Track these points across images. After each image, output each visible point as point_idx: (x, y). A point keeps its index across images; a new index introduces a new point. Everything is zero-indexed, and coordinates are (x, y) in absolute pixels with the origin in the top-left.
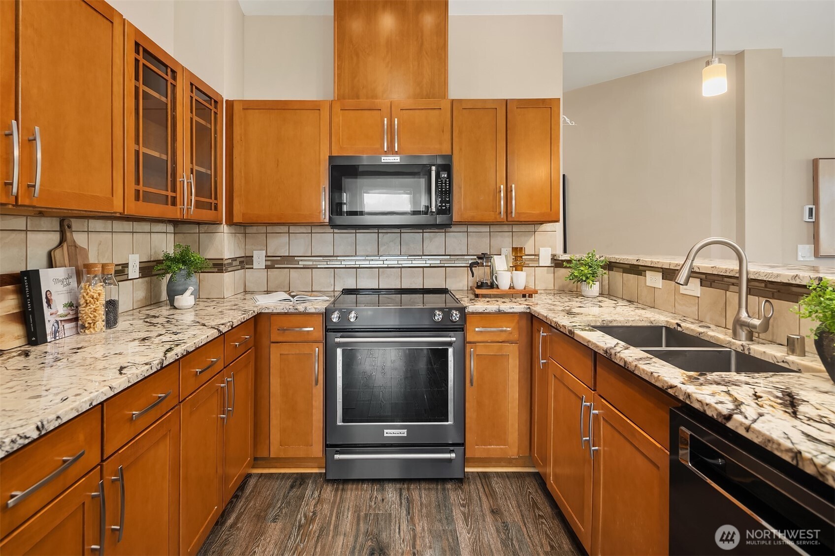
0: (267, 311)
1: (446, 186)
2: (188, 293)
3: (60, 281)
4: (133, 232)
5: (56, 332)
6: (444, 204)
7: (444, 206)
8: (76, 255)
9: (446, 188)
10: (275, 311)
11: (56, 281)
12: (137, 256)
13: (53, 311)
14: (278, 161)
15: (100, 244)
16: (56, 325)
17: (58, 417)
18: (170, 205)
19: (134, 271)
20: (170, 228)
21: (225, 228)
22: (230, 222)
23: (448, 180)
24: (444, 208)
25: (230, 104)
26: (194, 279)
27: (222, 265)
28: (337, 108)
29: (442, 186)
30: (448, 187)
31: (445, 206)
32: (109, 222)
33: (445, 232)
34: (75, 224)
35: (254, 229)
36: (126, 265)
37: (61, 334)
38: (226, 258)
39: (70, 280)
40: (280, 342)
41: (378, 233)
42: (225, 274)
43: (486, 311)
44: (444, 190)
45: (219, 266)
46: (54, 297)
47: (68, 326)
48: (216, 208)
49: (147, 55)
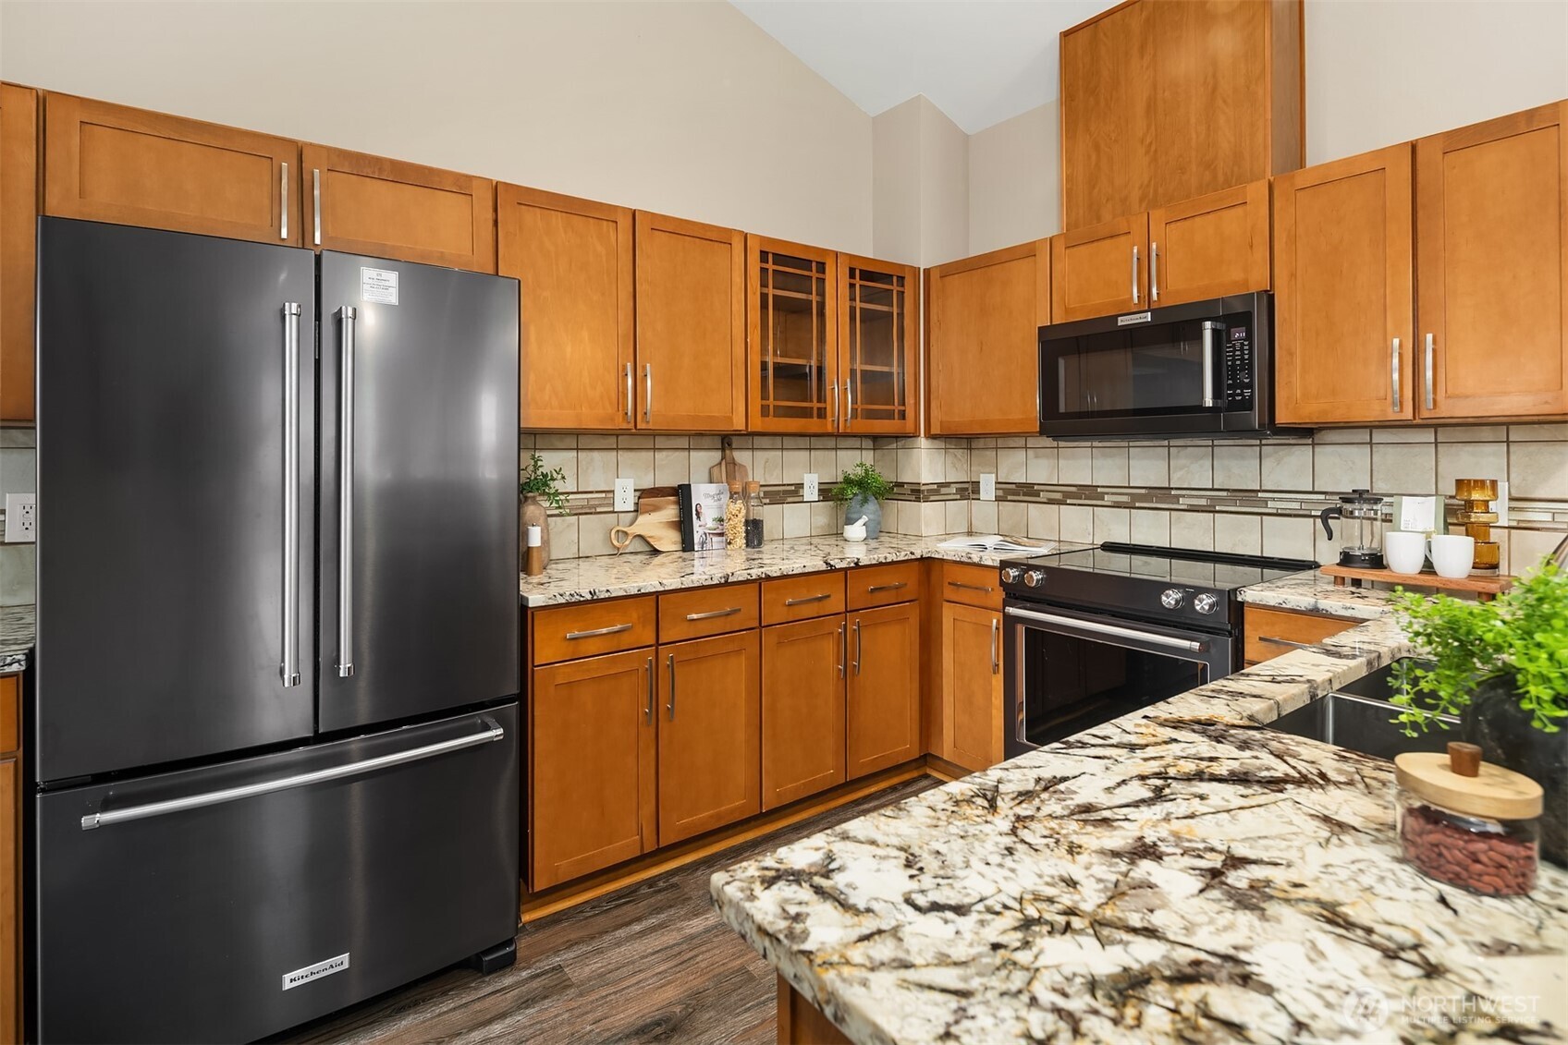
0: (937, 556)
1: (1243, 354)
2: (861, 522)
3: (710, 496)
4: (810, 449)
5: (703, 544)
6: (1239, 391)
7: (1238, 395)
8: (735, 472)
9: (1242, 360)
10: (945, 557)
11: (707, 495)
12: (816, 475)
13: (700, 523)
14: (982, 343)
15: (767, 462)
16: (704, 536)
17: (608, 591)
18: (815, 419)
19: (811, 493)
20: (869, 443)
21: (923, 442)
22: (930, 436)
23: (1246, 343)
24: (1240, 398)
25: (927, 271)
26: (872, 506)
27: (919, 491)
28: (1059, 247)
29: (1234, 356)
30: (1246, 357)
31: (1242, 394)
32: (779, 439)
33: (1313, 445)
34: (736, 442)
35: (981, 443)
36: (801, 486)
37: (709, 546)
38: (923, 482)
39: (722, 496)
40: (954, 602)
41: (1169, 447)
42: (923, 504)
43: (1284, 605)
44: (1238, 362)
45: (917, 493)
46: (703, 511)
47: (715, 539)
48: (903, 415)
49: (779, 259)
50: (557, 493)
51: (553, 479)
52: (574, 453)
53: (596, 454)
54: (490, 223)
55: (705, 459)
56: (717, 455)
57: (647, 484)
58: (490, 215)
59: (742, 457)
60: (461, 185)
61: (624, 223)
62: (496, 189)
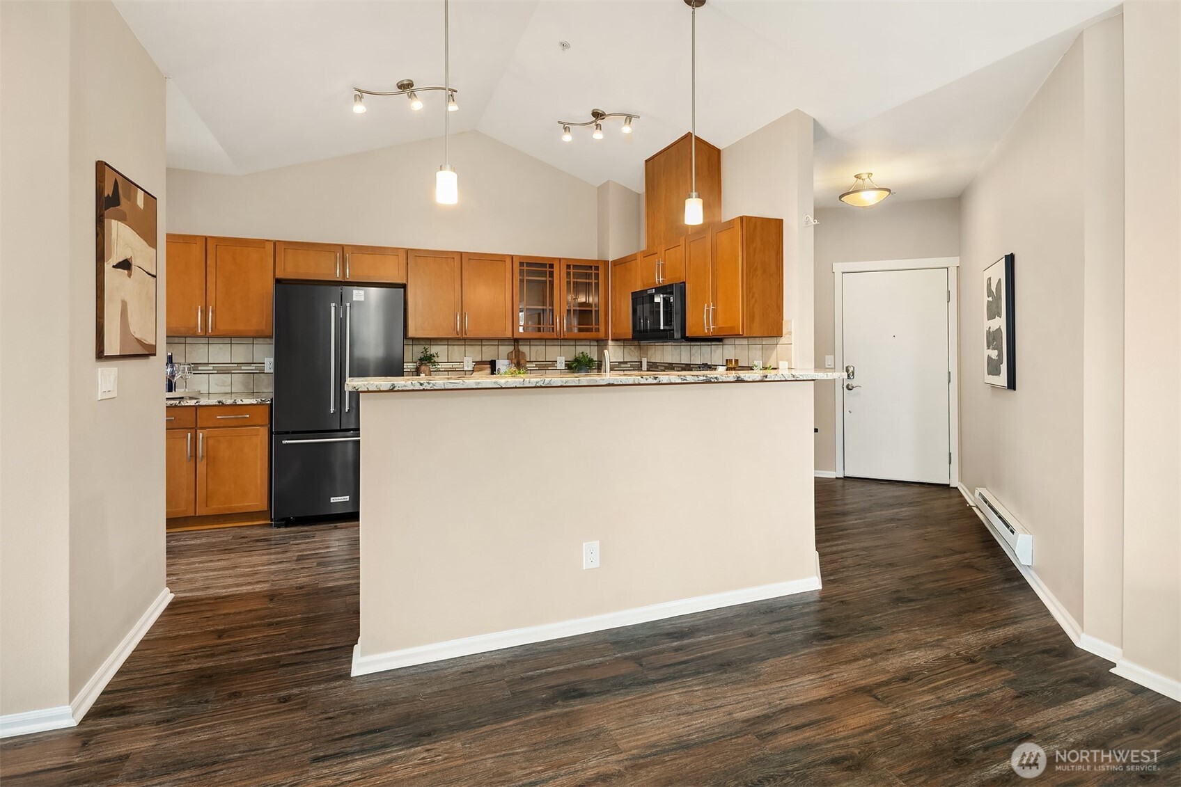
3: (505, 365)
4: (561, 345)
8: (519, 355)
11: (503, 365)
12: (563, 357)
19: (561, 365)
21: (610, 342)
25: (613, 262)
28: (642, 256)
34: (521, 343)
36: (556, 362)
39: (510, 365)
48: (597, 330)
49: (529, 264)
50: (435, 362)
51: (434, 356)
52: (446, 346)
53: (455, 347)
54: (405, 265)
55: (506, 349)
56: (511, 348)
57: (479, 359)
58: (405, 261)
59: (524, 349)
60: (395, 251)
61: (457, 258)
62: (407, 251)
